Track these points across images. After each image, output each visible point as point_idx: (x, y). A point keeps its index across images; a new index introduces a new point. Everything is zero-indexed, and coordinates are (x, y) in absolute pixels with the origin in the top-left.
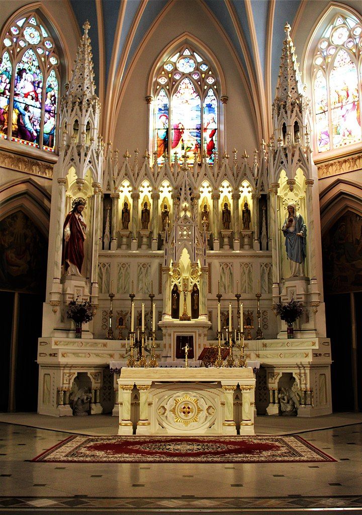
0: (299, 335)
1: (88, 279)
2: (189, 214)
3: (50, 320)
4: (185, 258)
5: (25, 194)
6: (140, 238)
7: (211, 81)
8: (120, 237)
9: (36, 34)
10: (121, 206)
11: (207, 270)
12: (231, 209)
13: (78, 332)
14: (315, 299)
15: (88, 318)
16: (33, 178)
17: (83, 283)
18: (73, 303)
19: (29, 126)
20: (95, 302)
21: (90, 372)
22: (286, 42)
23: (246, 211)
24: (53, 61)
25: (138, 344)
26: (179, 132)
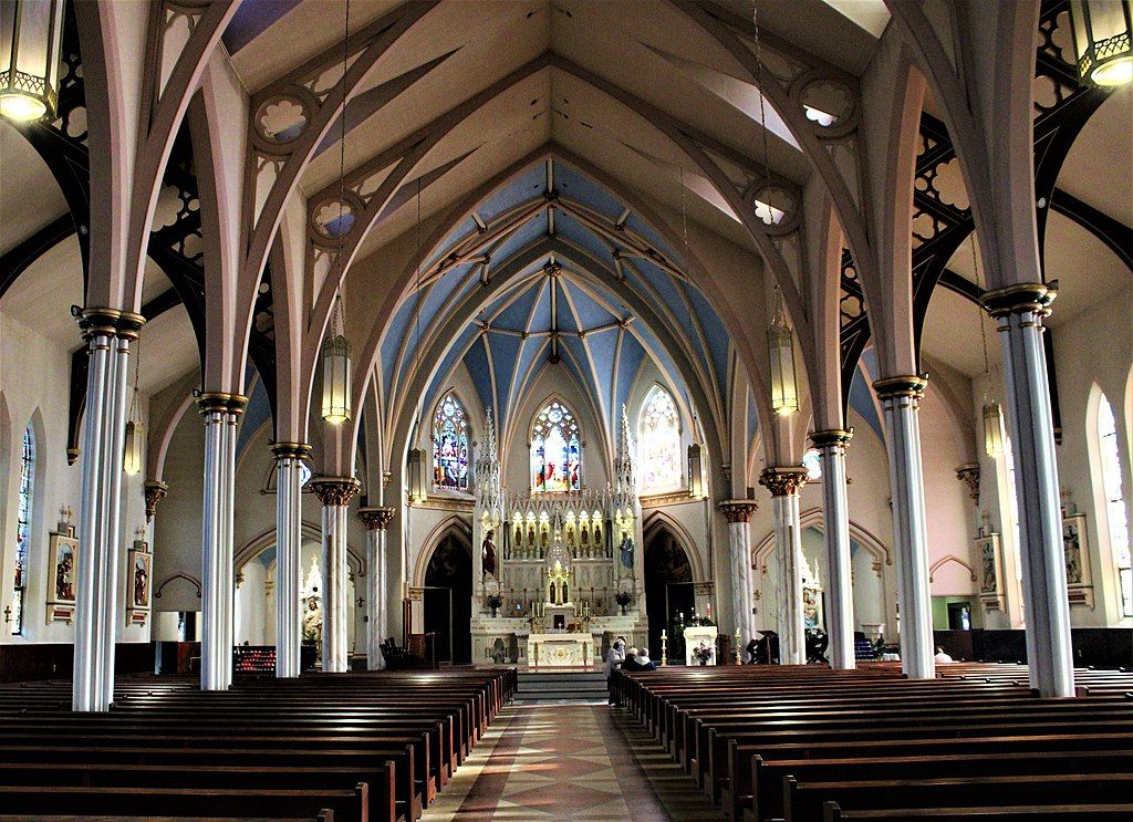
0: (629, 613)
1: (498, 579)
2: (560, 538)
3: (476, 607)
4: (558, 566)
5: (454, 524)
6: (528, 551)
7: (574, 427)
8: (515, 550)
9: (452, 407)
10: (515, 530)
11: (573, 574)
12: (588, 530)
13: (494, 614)
14: (638, 591)
15: (499, 605)
16: (459, 514)
17: (494, 584)
18: (491, 597)
19: (451, 475)
20: (502, 594)
21: (503, 638)
22: (622, 418)
23: (598, 532)
24: (463, 424)
25: (530, 621)
26: (552, 468)
